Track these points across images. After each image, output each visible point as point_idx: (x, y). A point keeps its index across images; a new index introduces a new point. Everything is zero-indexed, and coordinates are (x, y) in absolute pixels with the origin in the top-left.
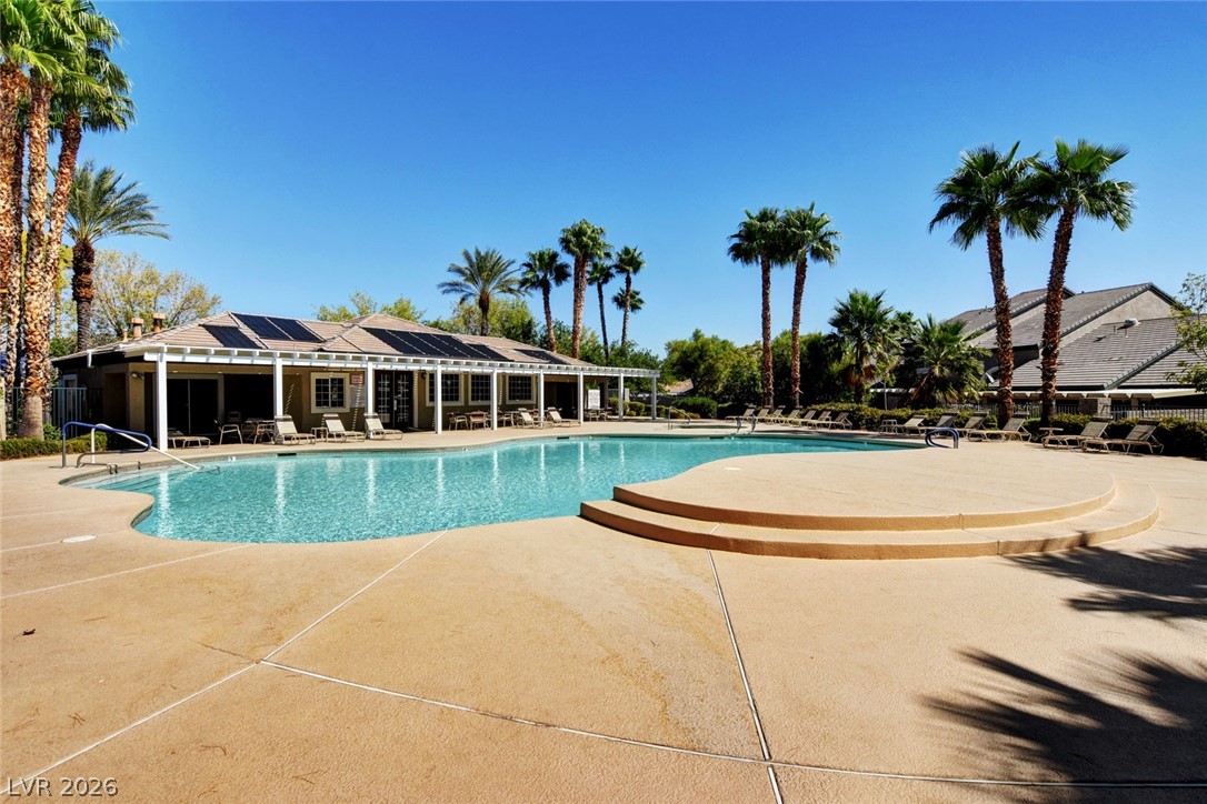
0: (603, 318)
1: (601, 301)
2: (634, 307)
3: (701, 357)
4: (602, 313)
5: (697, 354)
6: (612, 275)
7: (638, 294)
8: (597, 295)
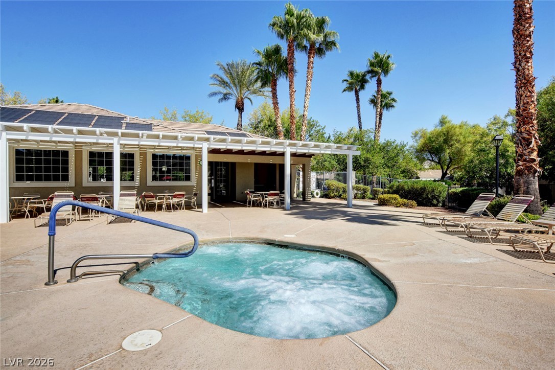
0: (359, 116)
1: (358, 102)
2: (388, 106)
3: (446, 141)
4: (359, 112)
5: (441, 139)
6: (367, 81)
7: (390, 94)
8: (355, 98)
